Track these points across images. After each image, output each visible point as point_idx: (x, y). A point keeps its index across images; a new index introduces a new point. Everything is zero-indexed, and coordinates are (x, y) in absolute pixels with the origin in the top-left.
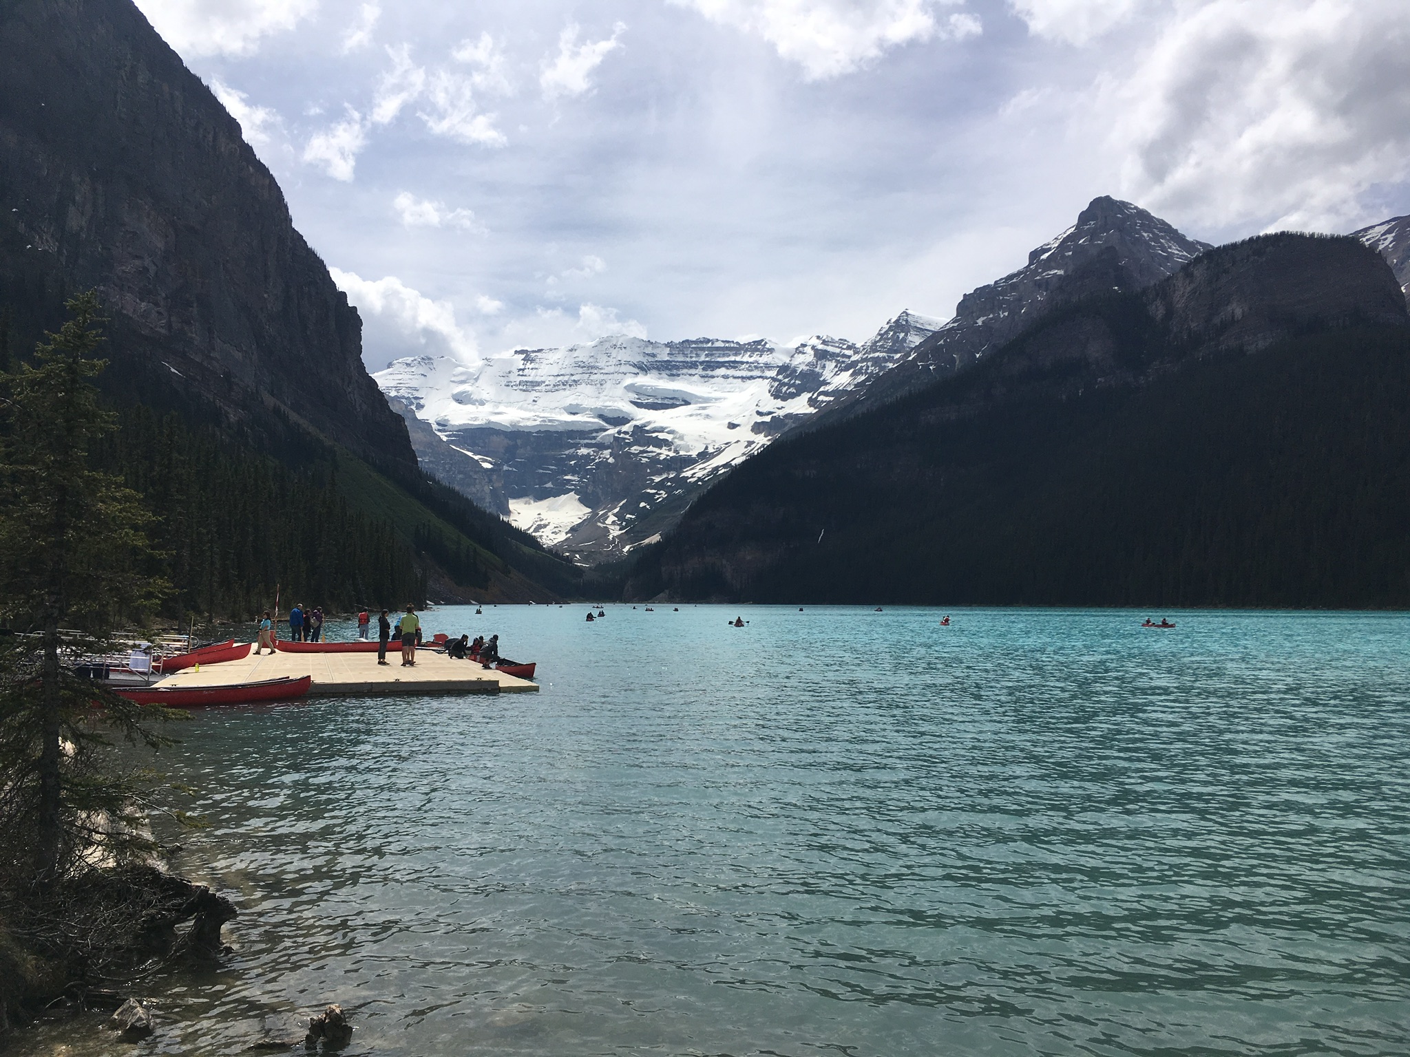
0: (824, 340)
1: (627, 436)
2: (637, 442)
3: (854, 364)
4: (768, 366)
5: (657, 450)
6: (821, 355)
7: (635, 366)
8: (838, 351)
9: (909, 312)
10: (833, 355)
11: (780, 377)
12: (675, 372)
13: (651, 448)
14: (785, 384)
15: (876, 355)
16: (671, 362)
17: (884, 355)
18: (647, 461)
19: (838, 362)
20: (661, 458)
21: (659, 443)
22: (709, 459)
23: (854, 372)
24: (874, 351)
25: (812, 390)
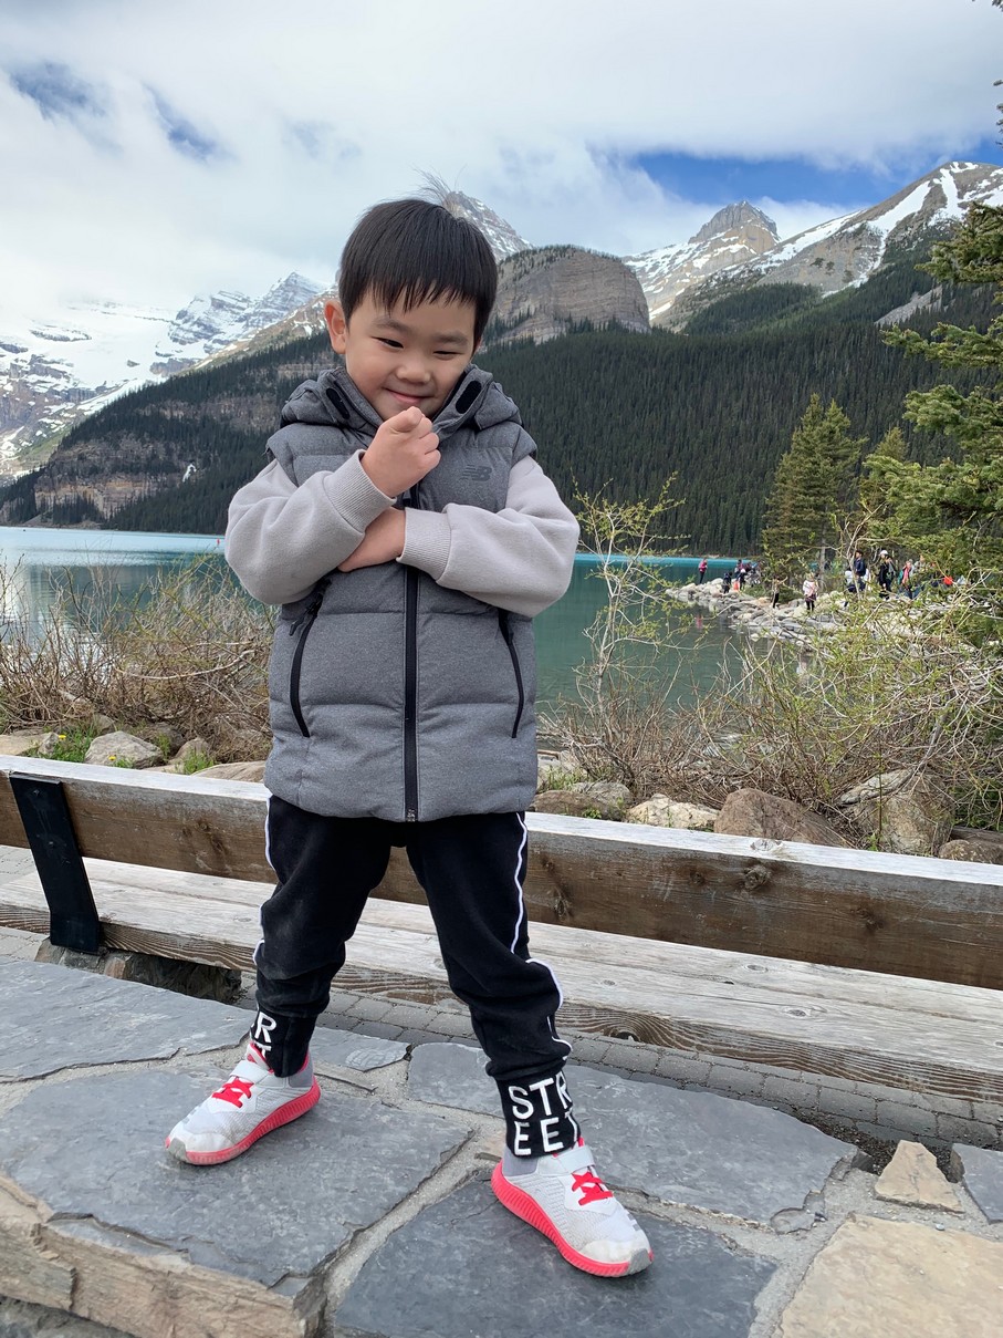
0: (221, 291)
1: (25, 365)
2: (34, 371)
3: (246, 318)
4: (167, 310)
5: (55, 381)
6: (218, 305)
8: (233, 302)
9: (298, 273)
10: (230, 306)
11: (179, 322)
13: (49, 378)
14: (183, 329)
15: (267, 310)
17: (275, 311)
18: (44, 391)
19: (233, 312)
20: (59, 389)
21: (58, 374)
22: (106, 394)
23: (247, 325)
24: (266, 306)
25: (208, 338)
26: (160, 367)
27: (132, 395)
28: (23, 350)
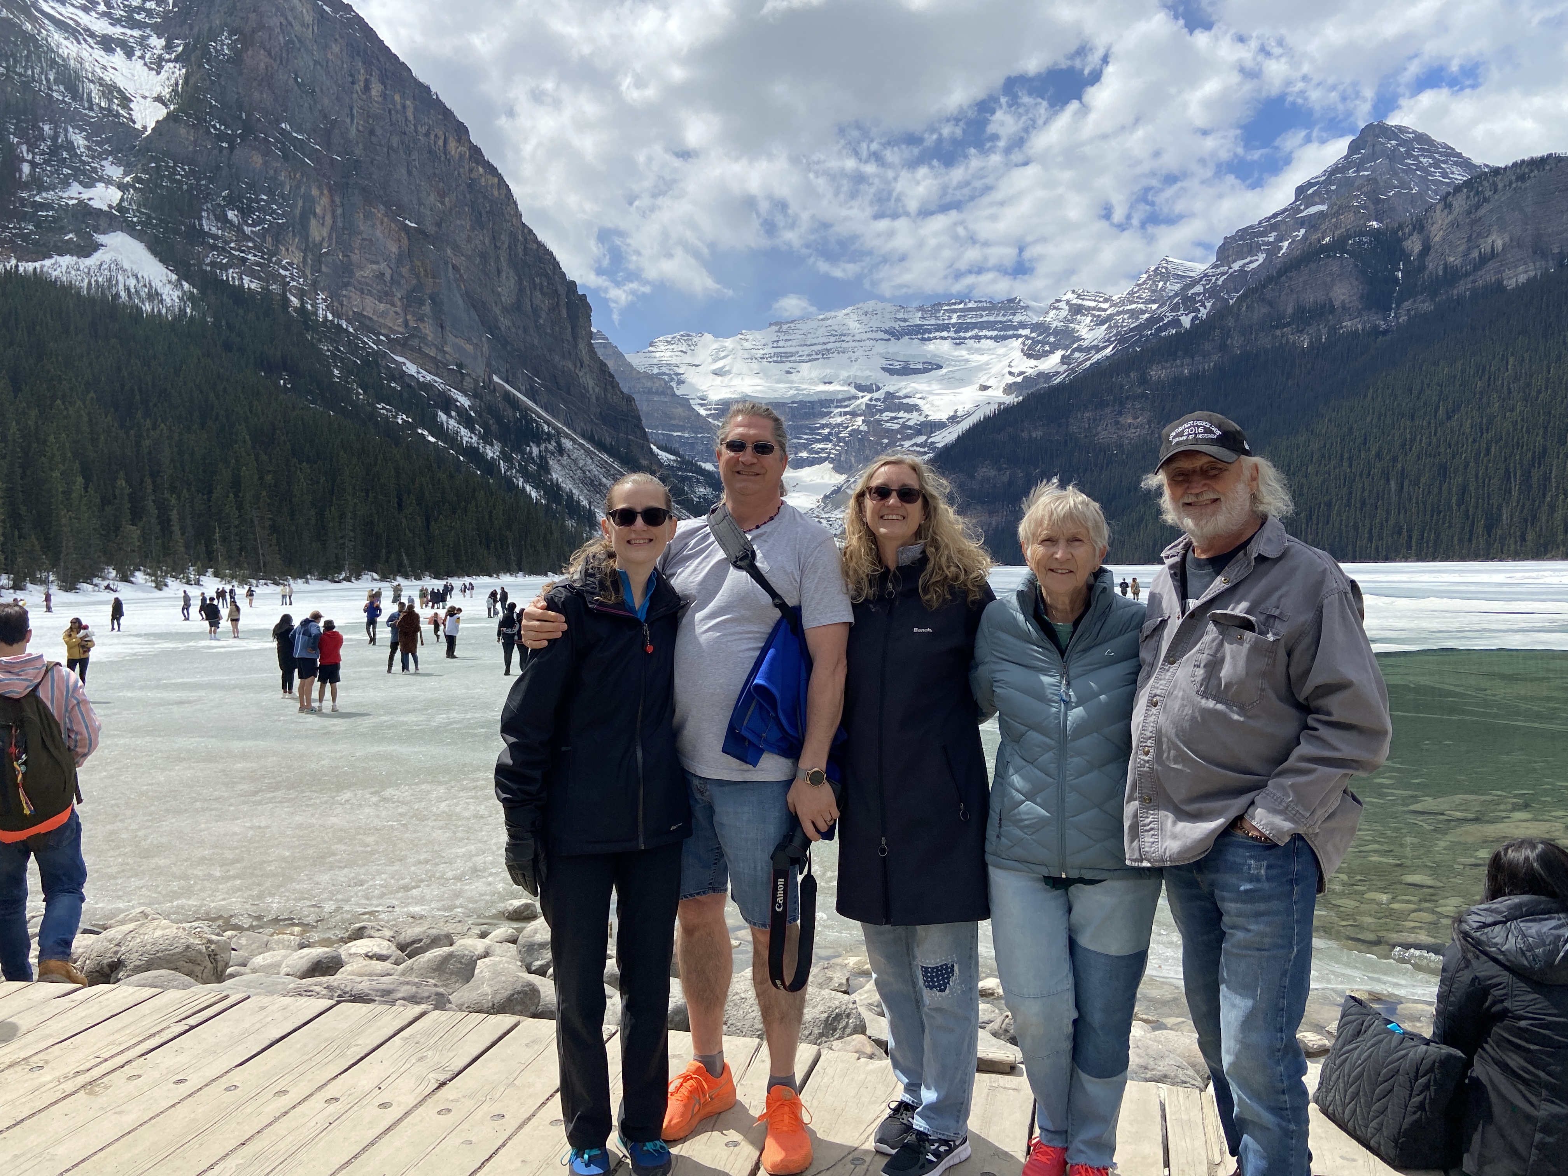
0: (1079, 295)
1: (879, 403)
2: (888, 409)
3: (1109, 318)
4: (1022, 325)
5: (906, 415)
6: (1077, 310)
7: (886, 332)
8: (1093, 304)
9: (1169, 259)
10: (1088, 309)
11: (1033, 335)
12: (926, 336)
13: (901, 414)
14: (1038, 342)
15: (1134, 306)
16: (923, 325)
17: (1142, 306)
18: (897, 427)
19: (1093, 316)
20: (911, 423)
21: (910, 409)
22: (959, 422)
23: (1110, 326)
24: (1132, 303)
25: (1066, 347)
27: (987, 419)
28: (878, 389)
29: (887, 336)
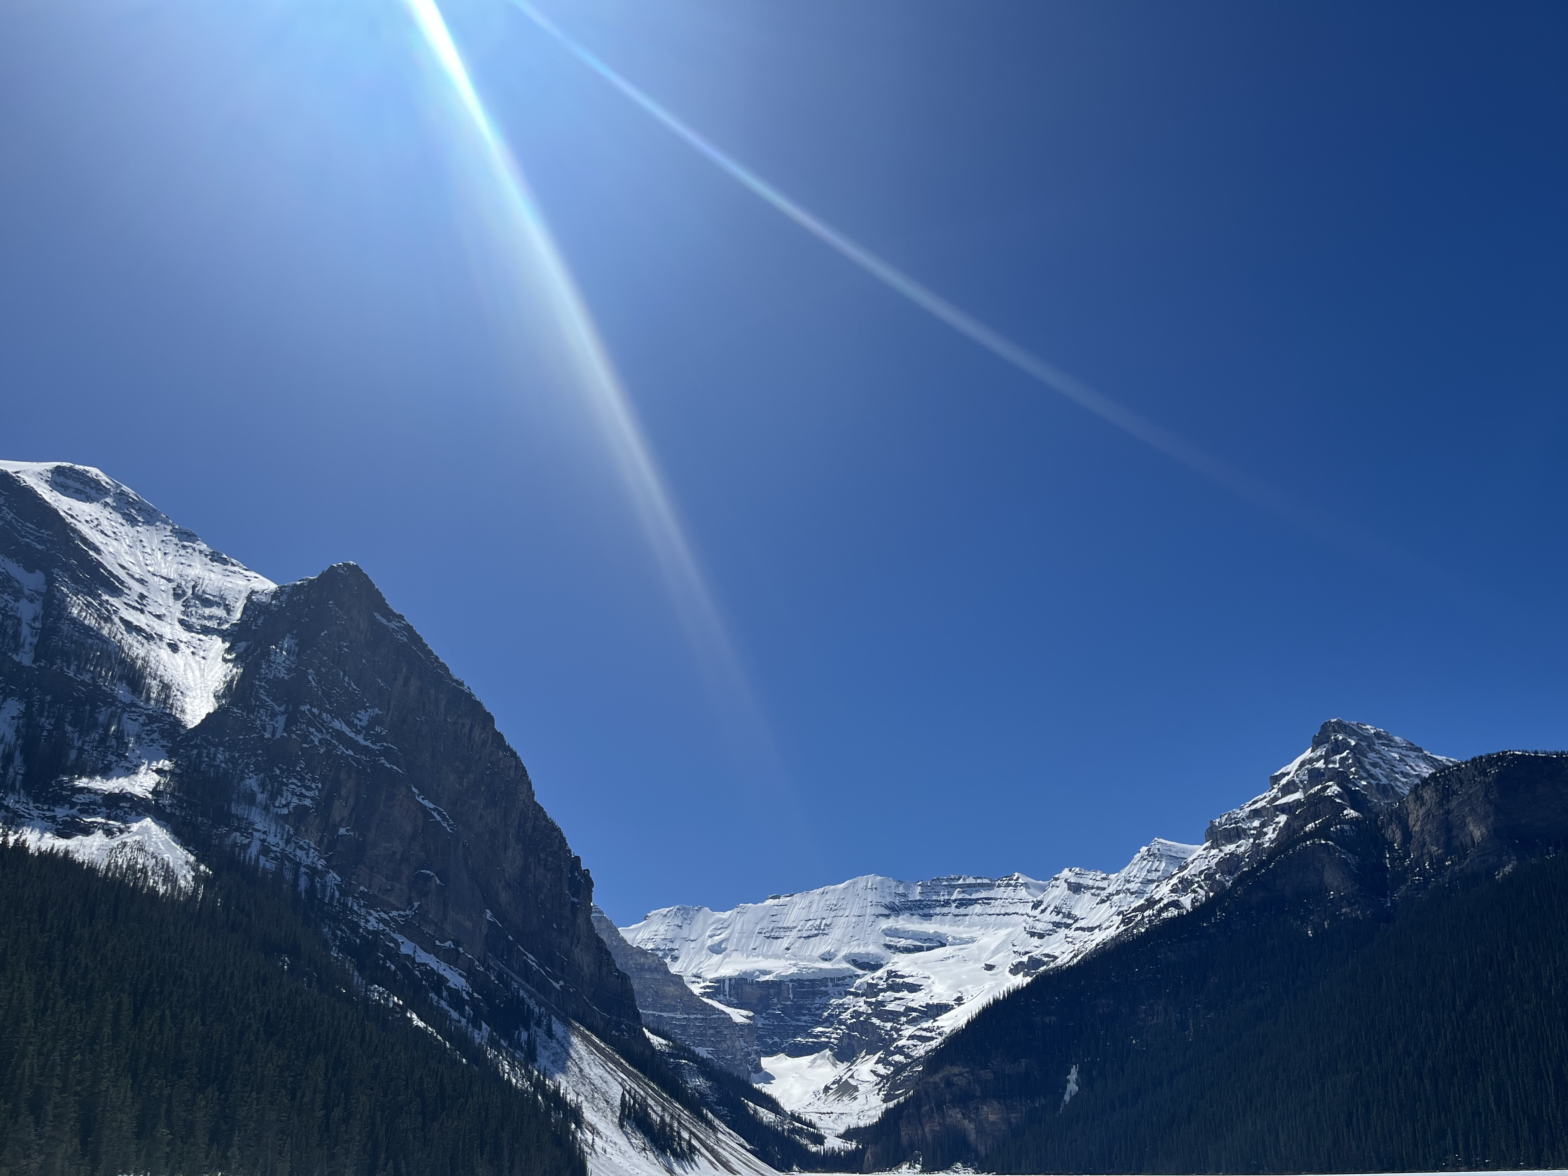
0: (1076, 873)
1: (881, 982)
2: (889, 988)
3: (1108, 898)
4: (1021, 903)
5: (911, 996)
6: (1074, 888)
7: (886, 907)
8: (1091, 883)
10: (1086, 888)
11: (1034, 913)
12: (926, 911)
13: (905, 994)
14: (1039, 921)
15: (1132, 886)
16: (923, 901)
17: (1139, 886)
18: (902, 1009)
20: (916, 1005)
21: (914, 988)
22: (967, 1005)
24: (1129, 882)
25: (1068, 926)
26: (1020, 967)
27: (997, 1002)
28: (881, 966)
29: (887, 912)
